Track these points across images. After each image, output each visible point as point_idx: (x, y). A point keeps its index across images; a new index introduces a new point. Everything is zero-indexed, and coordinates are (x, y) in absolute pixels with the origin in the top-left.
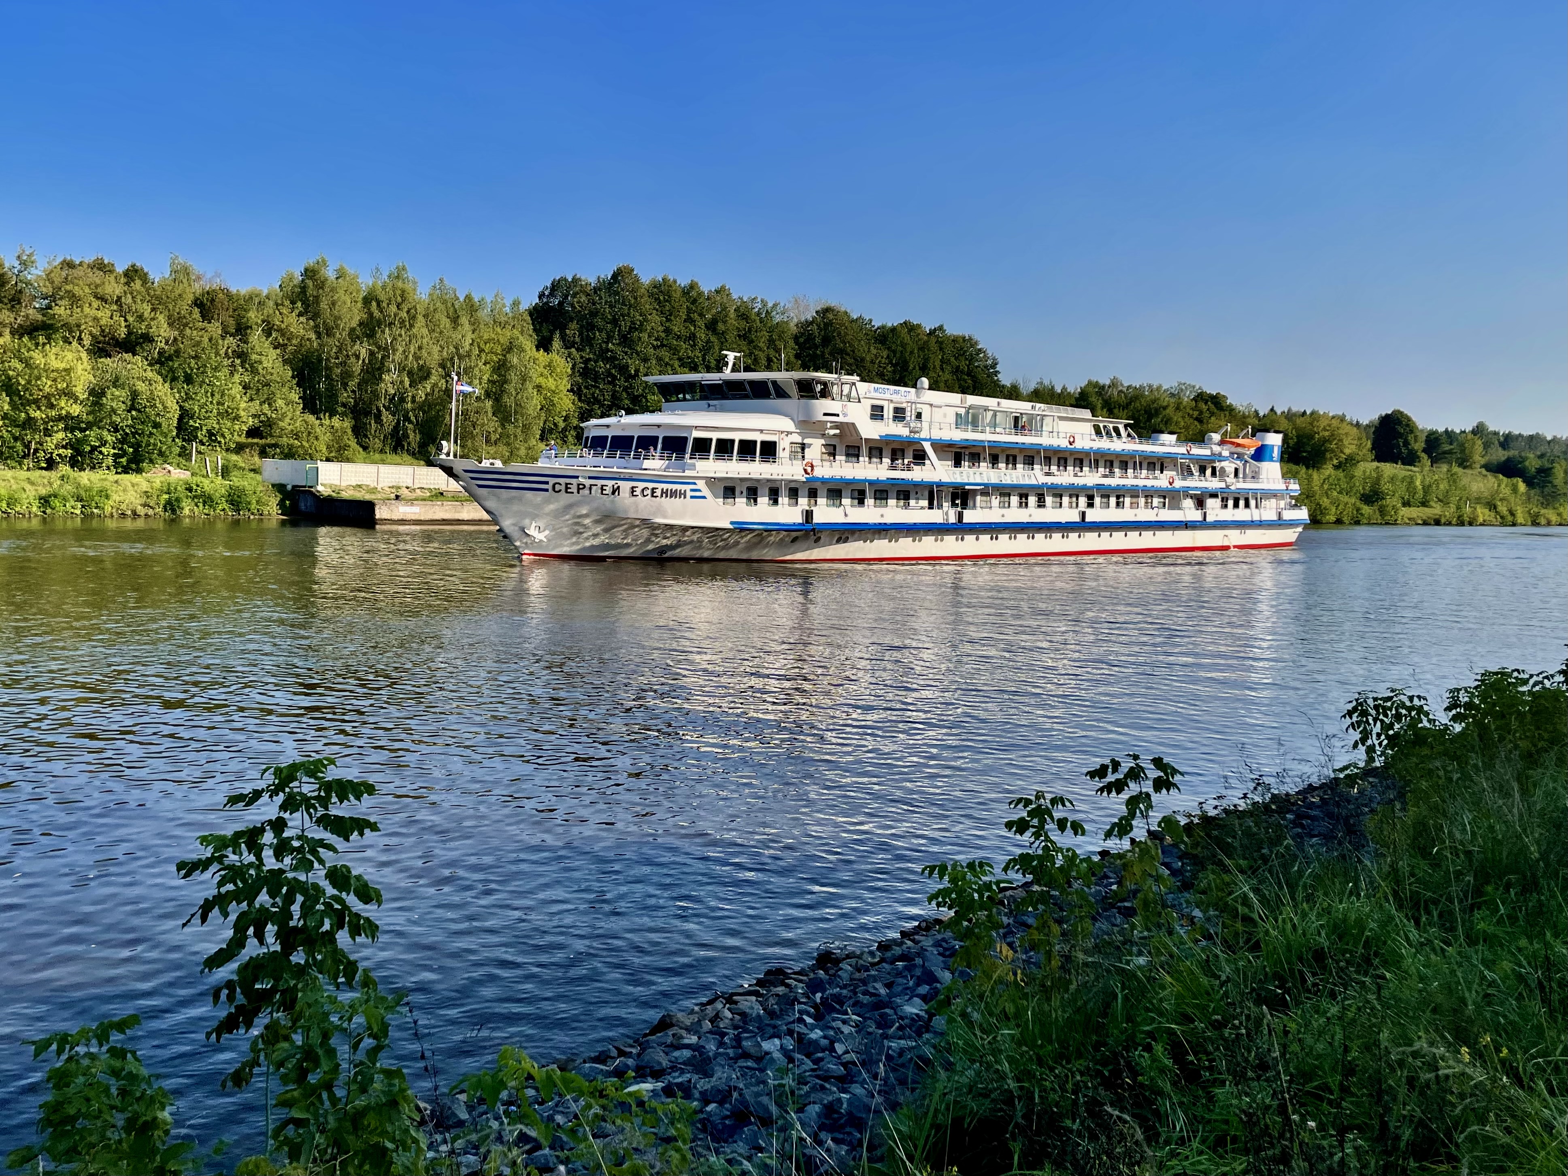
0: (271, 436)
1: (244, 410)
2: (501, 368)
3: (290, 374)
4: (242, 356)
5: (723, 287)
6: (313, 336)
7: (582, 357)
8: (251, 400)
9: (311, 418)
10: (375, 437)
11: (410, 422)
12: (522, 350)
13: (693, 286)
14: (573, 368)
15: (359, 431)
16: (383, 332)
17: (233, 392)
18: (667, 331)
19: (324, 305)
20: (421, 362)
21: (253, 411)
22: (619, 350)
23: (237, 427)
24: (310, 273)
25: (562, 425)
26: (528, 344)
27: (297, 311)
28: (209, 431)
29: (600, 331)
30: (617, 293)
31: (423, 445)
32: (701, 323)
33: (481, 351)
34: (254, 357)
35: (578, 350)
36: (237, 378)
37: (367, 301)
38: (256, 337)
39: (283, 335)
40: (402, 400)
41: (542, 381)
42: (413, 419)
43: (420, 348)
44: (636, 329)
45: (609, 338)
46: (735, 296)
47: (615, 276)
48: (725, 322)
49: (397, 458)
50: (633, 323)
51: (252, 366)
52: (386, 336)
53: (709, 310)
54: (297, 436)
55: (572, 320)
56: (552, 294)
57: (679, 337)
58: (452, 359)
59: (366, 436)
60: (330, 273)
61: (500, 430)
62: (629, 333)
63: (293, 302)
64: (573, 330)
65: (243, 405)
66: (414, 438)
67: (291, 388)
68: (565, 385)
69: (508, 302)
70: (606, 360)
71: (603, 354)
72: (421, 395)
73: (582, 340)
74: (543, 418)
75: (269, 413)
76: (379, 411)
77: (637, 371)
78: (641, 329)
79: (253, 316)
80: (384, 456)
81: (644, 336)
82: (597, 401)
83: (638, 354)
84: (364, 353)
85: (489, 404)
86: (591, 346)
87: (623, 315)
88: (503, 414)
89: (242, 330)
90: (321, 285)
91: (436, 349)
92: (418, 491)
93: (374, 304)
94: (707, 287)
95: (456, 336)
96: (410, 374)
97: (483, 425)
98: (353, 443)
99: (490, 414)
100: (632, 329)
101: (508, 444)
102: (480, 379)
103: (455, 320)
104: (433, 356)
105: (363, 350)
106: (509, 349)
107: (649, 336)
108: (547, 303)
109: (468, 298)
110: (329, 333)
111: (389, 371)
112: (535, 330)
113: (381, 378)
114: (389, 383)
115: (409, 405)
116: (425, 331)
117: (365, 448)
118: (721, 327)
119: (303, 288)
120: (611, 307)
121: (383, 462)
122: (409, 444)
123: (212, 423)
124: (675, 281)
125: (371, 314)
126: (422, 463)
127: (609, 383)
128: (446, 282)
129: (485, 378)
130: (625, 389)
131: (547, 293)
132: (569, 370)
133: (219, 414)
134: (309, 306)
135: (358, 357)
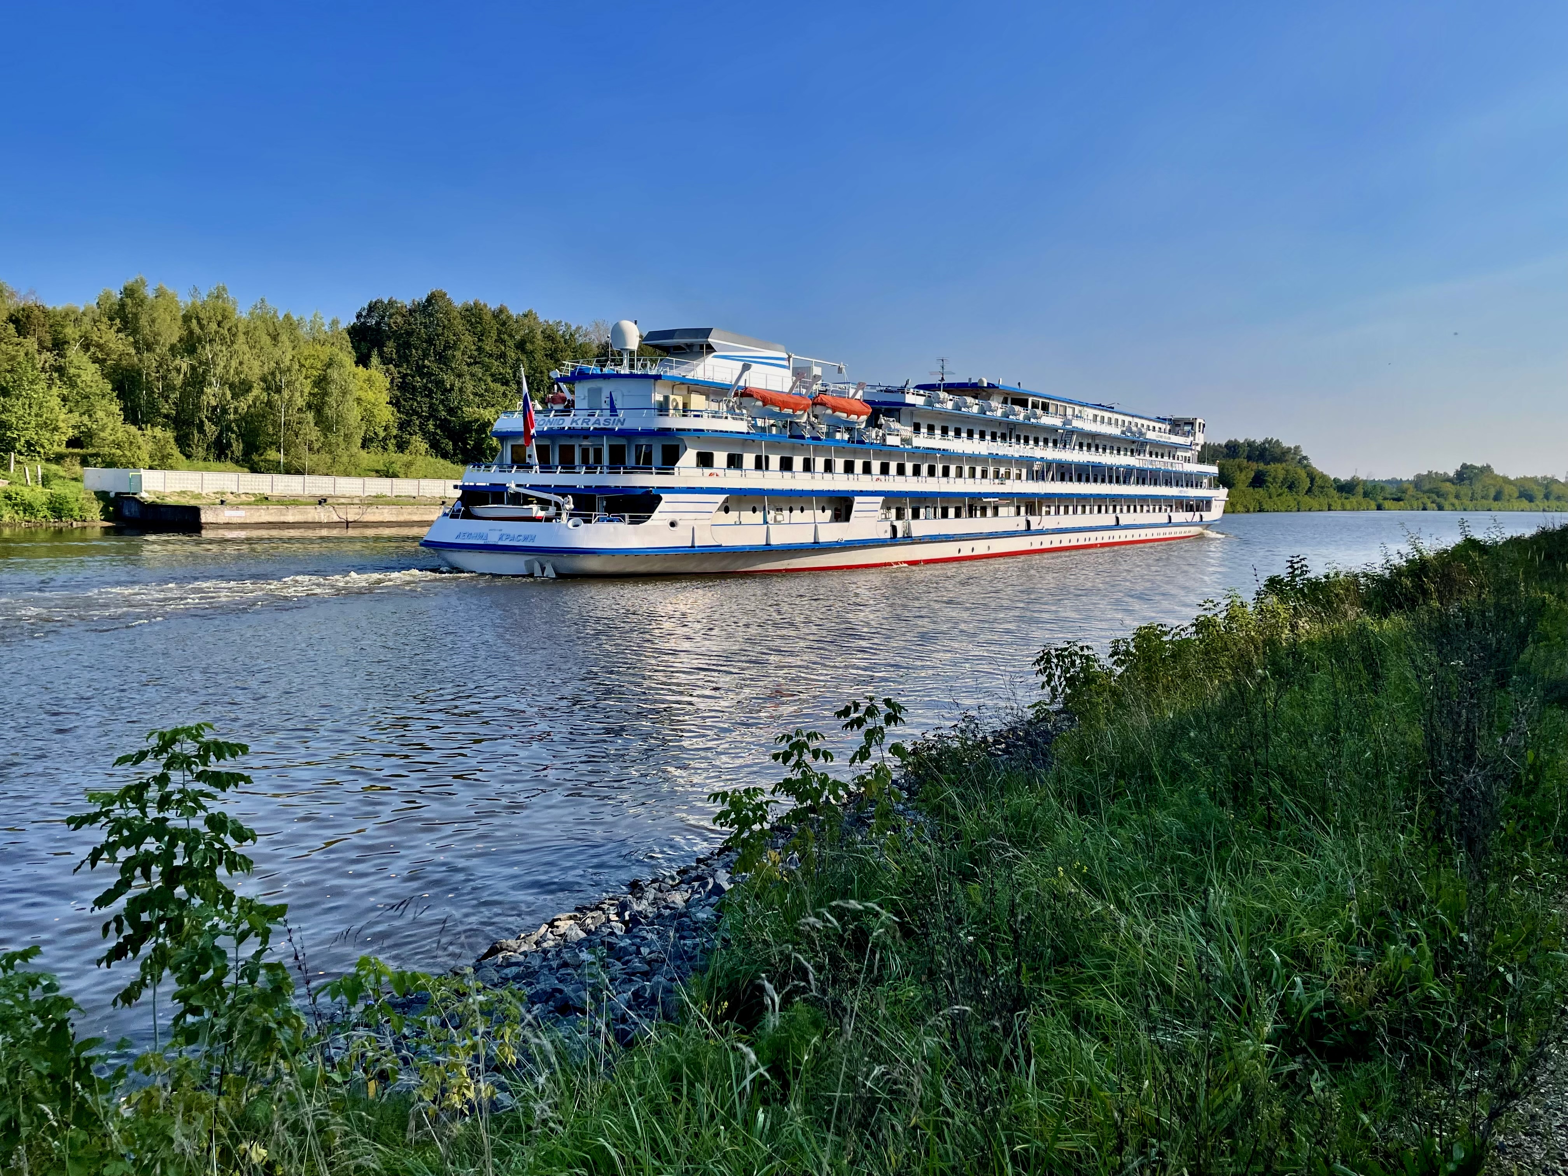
0: (92, 446)
1: (63, 421)
2: (322, 382)
3: (110, 387)
4: (60, 370)
5: (530, 312)
6: (133, 351)
7: (399, 373)
8: (71, 411)
9: (133, 429)
10: (197, 446)
11: (233, 432)
12: (341, 366)
13: (501, 311)
14: (392, 382)
15: (183, 442)
16: (204, 347)
17: (51, 404)
18: (479, 349)
19: (144, 321)
20: (242, 376)
21: (73, 422)
22: (434, 367)
23: (56, 438)
24: (129, 292)
25: (382, 434)
26: (347, 358)
27: (115, 328)
28: (27, 442)
29: (417, 349)
30: (431, 315)
31: (247, 453)
32: (510, 343)
33: (302, 366)
34: (72, 371)
35: (396, 366)
36: (55, 391)
37: (186, 319)
38: (74, 352)
39: (101, 350)
40: (225, 411)
41: (362, 394)
42: (235, 428)
43: (241, 363)
44: (450, 348)
45: (425, 356)
46: (541, 320)
47: (429, 300)
48: (532, 343)
49: (221, 465)
50: (447, 342)
51: (70, 379)
52: (207, 352)
53: (517, 332)
54: (119, 446)
55: (389, 338)
56: (369, 315)
57: (491, 355)
58: (273, 374)
59: (189, 446)
60: (149, 293)
61: (322, 439)
62: (444, 351)
63: (111, 319)
64: (390, 348)
65: (62, 417)
66: (238, 448)
67: (112, 400)
68: (385, 397)
69: (327, 321)
70: (422, 375)
71: (420, 370)
72: (243, 406)
73: (399, 357)
74: (364, 428)
75: (89, 424)
76: (202, 422)
77: (452, 386)
78: (455, 347)
79: (70, 332)
80: (207, 463)
81: (458, 354)
82: (415, 413)
83: (452, 369)
84: (184, 367)
85: (310, 416)
86: (408, 362)
87: (438, 335)
88: (324, 424)
89: (59, 345)
90: (141, 303)
91: (256, 364)
92: (243, 496)
93: (194, 321)
94: (514, 311)
95: (277, 353)
96: (232, 386)
97: (306, 434)
98: (176, 452)
99: (312, 424)
100: (447, 347)
101: (330, 452)
102: (302, 392)
103: (275, 338)
104: (254, 370)
105: (184, 364)
106: (329, 365)
107: (463, 354)
108: (364, 323)
109: (287, 317)
110: (149, 348)
111: (210, 384)
112: (353, 347)
113: (202, 392)
114: (211, 395)
115: (232, 416)
116: (245, 348)
117: (188, 457)
118: (529, 347)
119: (122, 306)
120: (425, 327)
121: (207, 469)
122: (232, 452)
123: (31, 434)
124: (485, 306)
125: (191, 333)
126: (246, 470)
127: (426, 396)
128: (266, 303)
129: (307, 391)
130: (442, 401)
131: (364, 314)
132: (388, 386)
133: (37, 425)
134: (127, 322)
135: (178, 371)
